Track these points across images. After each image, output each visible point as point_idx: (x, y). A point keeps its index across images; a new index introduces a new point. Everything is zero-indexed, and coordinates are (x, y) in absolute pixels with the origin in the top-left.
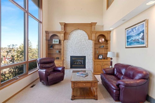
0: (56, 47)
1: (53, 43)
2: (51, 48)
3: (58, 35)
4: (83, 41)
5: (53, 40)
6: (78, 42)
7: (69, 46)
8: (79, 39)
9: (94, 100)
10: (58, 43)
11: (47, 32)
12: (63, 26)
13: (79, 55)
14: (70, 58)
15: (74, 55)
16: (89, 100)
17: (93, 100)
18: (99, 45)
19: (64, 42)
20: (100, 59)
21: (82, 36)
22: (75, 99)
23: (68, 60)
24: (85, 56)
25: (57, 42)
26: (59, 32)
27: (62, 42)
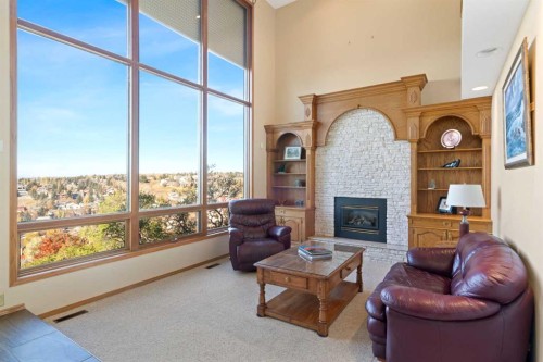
0: (296, 170)
1: (286, 158)
2: (280, 173)
3: (296, 132)
4: (375, 145)
5: (287, 148)
6: (359, 149)
7: (330, 165)
8: (362, 140)
9: (315, 335)
10: (299, 158)
11: (269, 130)
12: (310, 107)
13: (362, 196)
14: (333, 204)
15: (345, 195)
16: (300, 328)
17: (311, 332)
18: (442, 160)
19: (317, 152)
20: (443, 213)
21: (371, 131)
22: (265, 316)
23: (328, 210)
24: (385, 200)
25: (296, 153)
26: (299, 126)
27: (308, 153)
